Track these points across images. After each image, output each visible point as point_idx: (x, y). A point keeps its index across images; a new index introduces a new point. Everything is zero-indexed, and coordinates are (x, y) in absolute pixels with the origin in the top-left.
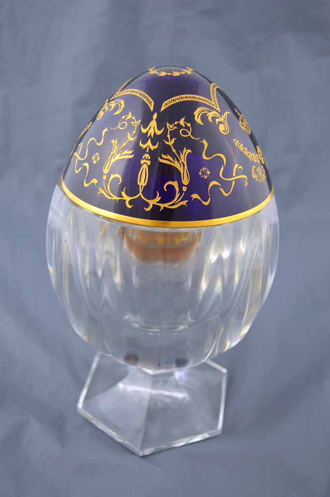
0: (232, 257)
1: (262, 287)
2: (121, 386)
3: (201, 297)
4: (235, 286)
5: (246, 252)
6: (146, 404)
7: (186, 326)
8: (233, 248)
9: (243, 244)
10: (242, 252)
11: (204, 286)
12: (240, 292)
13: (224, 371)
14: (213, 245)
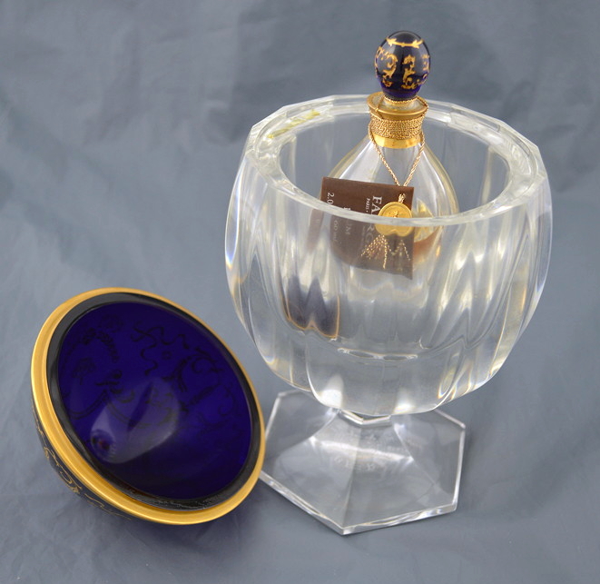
0: (486, 262)
1: (525, 305)
2: (313, 440)
3: (439, 315)
4: (488, 302)
5: (506, 255)
6: (350, 466)
7: (416, 356)
8: (487, 251)
9: (502, 244)
10: (499, 256)
11: (444, 301)
12: (494, 310)
13: (463, 425)
14: (461, 245)
